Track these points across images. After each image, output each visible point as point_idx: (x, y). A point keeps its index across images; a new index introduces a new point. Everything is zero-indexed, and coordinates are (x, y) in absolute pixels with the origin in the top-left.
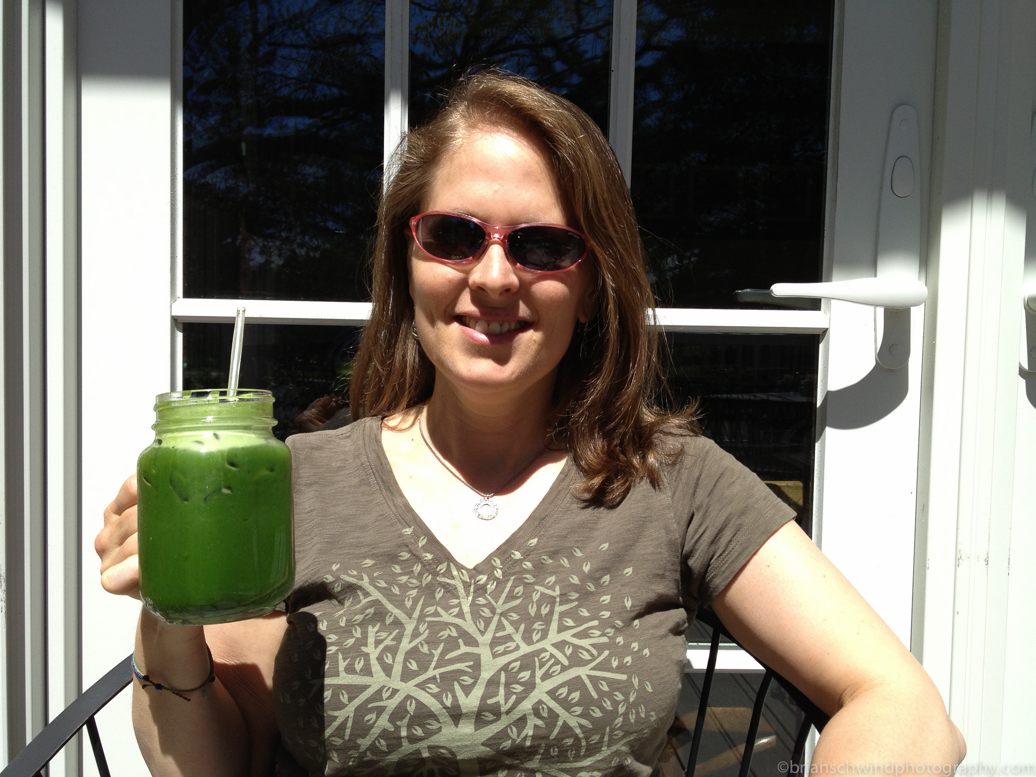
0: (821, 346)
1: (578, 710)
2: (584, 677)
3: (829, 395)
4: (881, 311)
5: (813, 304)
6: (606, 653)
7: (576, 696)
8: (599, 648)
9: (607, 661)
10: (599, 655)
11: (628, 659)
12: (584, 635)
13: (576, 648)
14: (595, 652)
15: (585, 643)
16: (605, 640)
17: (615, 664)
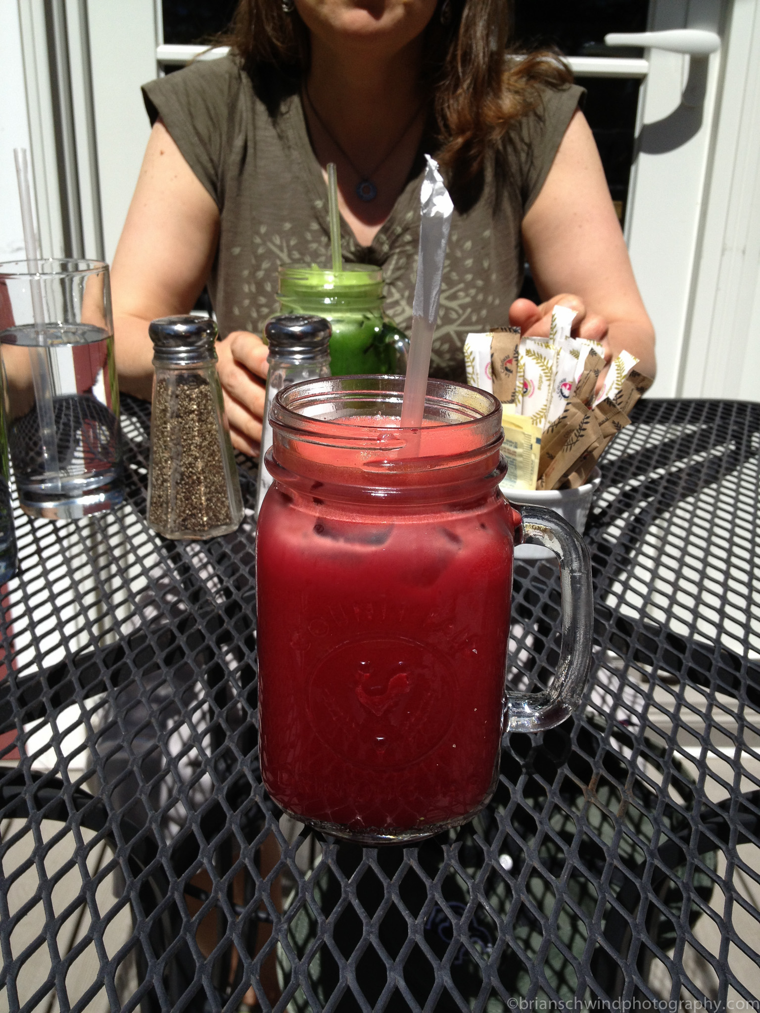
0: (642, 89)
1: (447, 356)
2: (453, 334)
3: (645, 128)
4: (687, 58)
5: (638, 52)
6: (469, 310)
7: (446, 347)
8: (463, 307)
9: (469, 317)
10: (464, 313)
11: (484, 312)
12: (453, 297)
13: (448, 309)
14: (461, 311)
15: (454, 304)
16: (468, 300)
17: (474, 318)
